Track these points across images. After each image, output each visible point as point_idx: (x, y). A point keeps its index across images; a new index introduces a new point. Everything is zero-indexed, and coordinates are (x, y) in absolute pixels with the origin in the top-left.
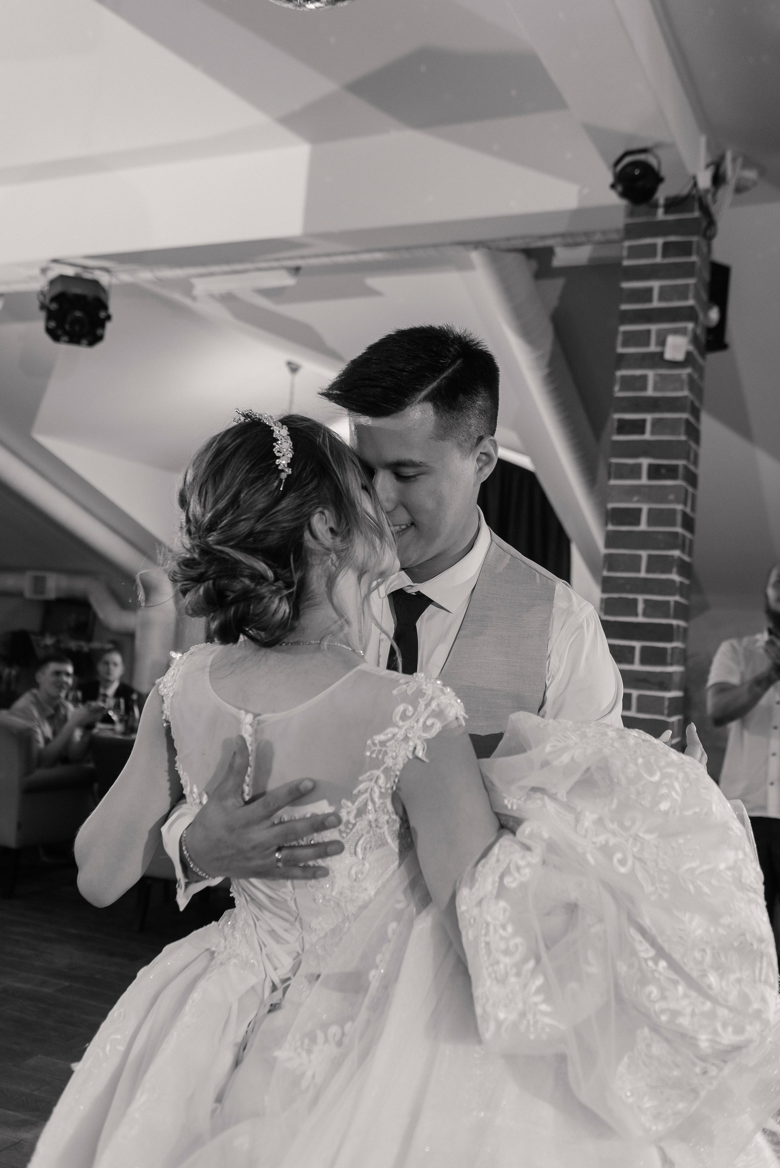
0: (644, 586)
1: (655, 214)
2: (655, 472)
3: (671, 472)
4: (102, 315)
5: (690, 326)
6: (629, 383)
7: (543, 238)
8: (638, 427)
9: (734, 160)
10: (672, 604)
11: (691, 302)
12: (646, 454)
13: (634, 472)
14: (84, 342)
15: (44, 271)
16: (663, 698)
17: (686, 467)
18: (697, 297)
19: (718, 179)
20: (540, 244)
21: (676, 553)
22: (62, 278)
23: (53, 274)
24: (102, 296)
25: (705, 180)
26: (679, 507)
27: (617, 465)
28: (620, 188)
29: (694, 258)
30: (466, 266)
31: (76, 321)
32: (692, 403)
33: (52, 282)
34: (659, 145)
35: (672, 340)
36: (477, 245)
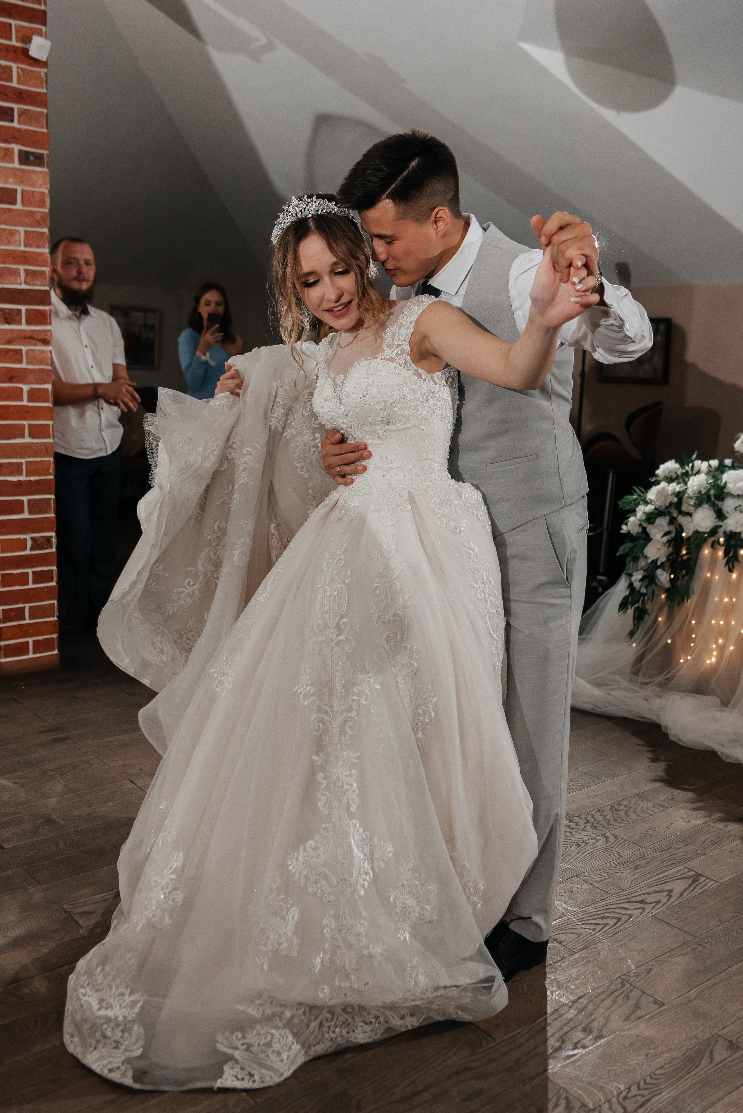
3: (38, 160)
5: (43, 29)
8: (8, 115)
12: (16, 143)
13: (7, 156)
17: (47, 156)
21: (47, 231)
26: (47, 191)
35: (35, 39)
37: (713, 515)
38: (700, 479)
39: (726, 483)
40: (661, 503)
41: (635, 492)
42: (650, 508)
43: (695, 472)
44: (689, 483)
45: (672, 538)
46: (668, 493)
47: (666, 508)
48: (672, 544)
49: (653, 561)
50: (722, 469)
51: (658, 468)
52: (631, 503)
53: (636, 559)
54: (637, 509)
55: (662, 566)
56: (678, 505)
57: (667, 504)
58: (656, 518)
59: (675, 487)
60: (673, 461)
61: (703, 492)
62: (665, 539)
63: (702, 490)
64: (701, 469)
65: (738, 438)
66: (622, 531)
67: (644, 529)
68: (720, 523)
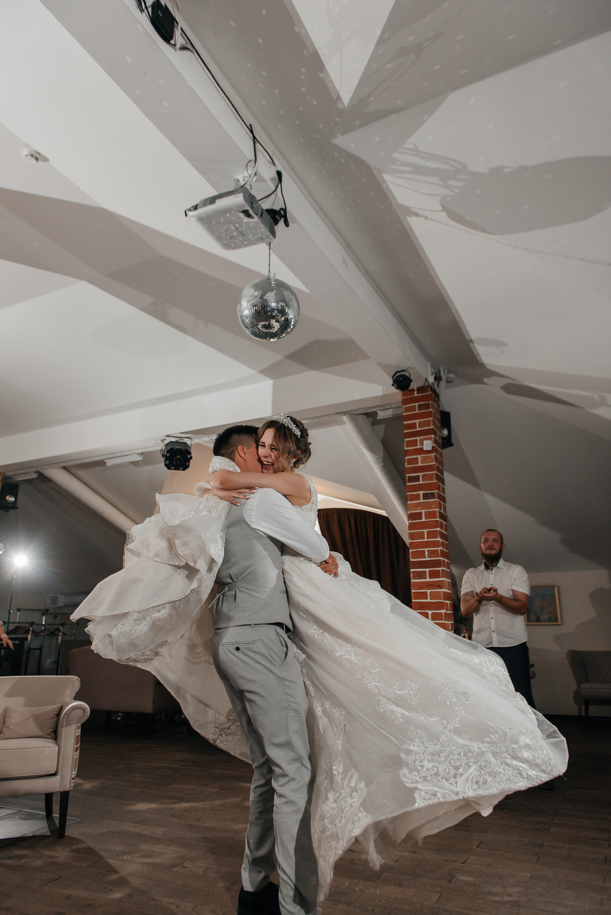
0: (427, 544)
1: (414, 394)
2: (425, 496)
3: (432, 496)
4: (189, 456)
5: (433, 436)
6: (410, 462)
7: (371, 408)
8: (417, 479)
9: (444, 371)
10: (439, 550)
11: (432, 427)
12: (421, 490)
13: (417, 497)
14: (181, 468)
15: (162, 441)
16: (441, 591)
17: (438, 493)
18: (434, 424)
19: (438, 379)
20: (371, 411)
21: (438, 529)
22: (171, 442)
23: (167, 442)
24: (189, 449)
25: (431, 380)
26: (437, 510)
27: (409, 495)
28: (395, 386)
29: (431, 410)
30: (343, 423)
31: (178, 460)
32: (438, 467)
33: (167, 445)
34: (408, 368)
35: (425, 442)
36: (345, 413)
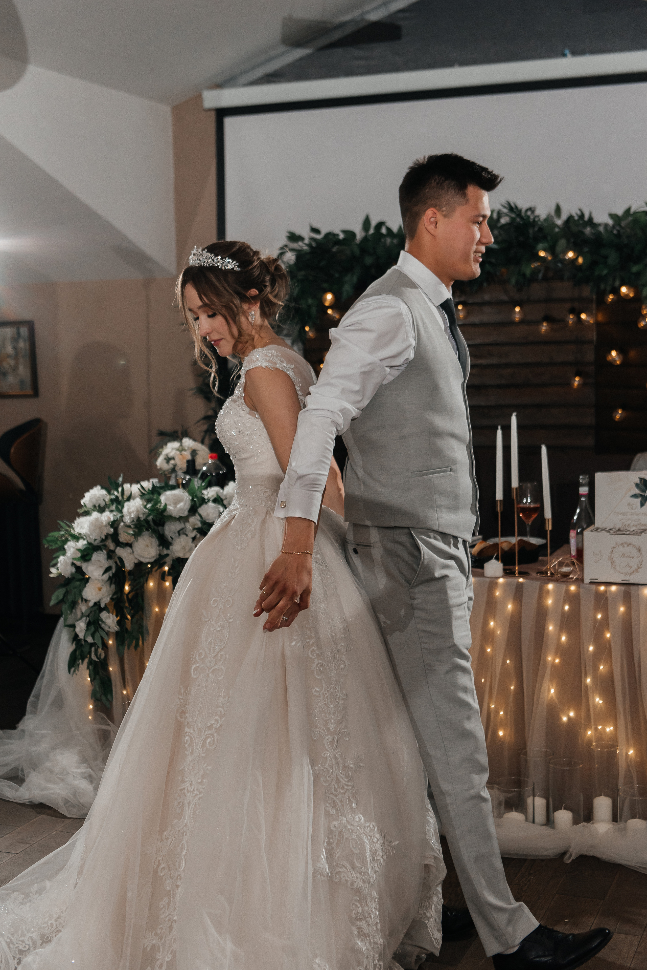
37: (154, 541)
38: (137, 504)
39: (166, 505)
40: (95, 537)
41: (61, 527)
42: (82, 544)
43: (125, 497)
44: (125, 510)
45: (113, 574)
46: (102, 523)
47: (102, 540)
48: (113, 580)
49: (95, 604)
50: (156, 491)
51: (83, 497)
52: (58, 540)
53: (73, 605)
54: (66, 547)
55: (106, 609)
56: (115, 537)
57: (103, 537)
58: (92, 553)
59: (108, 516)
60: (99, 487)
61: (142, 519)
62: (106, 576)
63: (141, 516)
64: (133, 492)
65: (159, 454)
66: (51, 576)
67: (79, 569)
68: (165, 552)
